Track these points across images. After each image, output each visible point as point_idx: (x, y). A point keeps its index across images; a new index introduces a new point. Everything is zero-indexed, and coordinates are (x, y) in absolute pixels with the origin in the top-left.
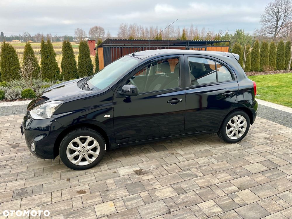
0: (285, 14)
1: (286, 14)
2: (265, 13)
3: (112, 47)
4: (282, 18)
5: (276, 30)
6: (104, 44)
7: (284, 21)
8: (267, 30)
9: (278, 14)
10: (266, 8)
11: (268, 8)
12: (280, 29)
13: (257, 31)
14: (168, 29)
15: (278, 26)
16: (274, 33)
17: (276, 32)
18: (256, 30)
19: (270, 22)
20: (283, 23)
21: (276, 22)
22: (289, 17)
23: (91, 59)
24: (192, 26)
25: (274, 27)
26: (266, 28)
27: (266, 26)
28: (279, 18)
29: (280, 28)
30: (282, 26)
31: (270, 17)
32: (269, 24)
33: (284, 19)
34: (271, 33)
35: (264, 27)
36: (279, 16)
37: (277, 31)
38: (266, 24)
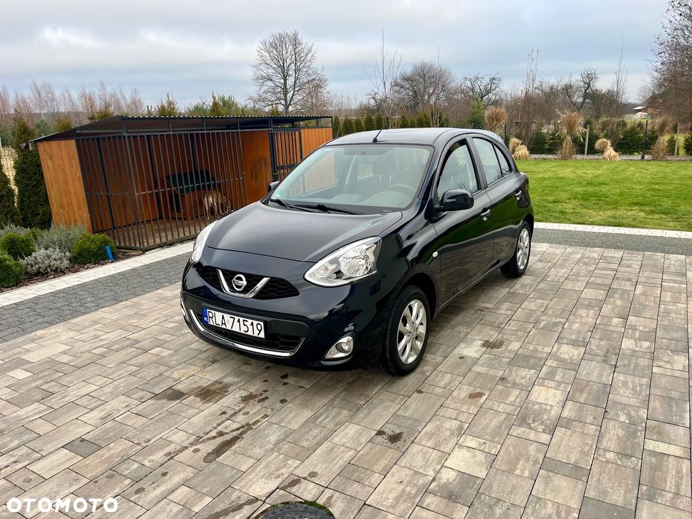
0: (296, 64)
1: (298, 65)
2: (258, 62)
3: (129, 137)
4: (291, 72)
5: (285, 96)
6: (77, 132)
7: (296, 79)
8: (269, 96)
9: (283, 63)
10: (258, 51)
11: (262, 52)
12: (293, 95)
13: (250, 98)
14: (39, 93)
15: (288, 87)
16: (283, 102)
17: (286, 100)
18: (248, 97)
19: (271, 80)
20: (295, 82)
21: (283, 81)
22: (305, 70)
23: (5, 176)
24: (103, 86)
25: (279, 90)
26: (265, 92)
27: (265, 88)
28: (287, 73)
29: (292, 92)
30: (294, 88)
31: (271, 71)
32: (270, 83)
33: (297, 75)
34: (276, 102)
35: (262, 90)
36: (286, 68)
37: (289, 99)
38: (265, 83)
